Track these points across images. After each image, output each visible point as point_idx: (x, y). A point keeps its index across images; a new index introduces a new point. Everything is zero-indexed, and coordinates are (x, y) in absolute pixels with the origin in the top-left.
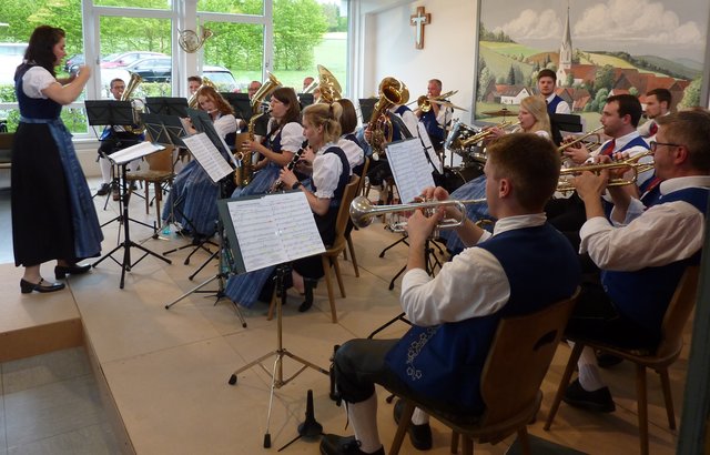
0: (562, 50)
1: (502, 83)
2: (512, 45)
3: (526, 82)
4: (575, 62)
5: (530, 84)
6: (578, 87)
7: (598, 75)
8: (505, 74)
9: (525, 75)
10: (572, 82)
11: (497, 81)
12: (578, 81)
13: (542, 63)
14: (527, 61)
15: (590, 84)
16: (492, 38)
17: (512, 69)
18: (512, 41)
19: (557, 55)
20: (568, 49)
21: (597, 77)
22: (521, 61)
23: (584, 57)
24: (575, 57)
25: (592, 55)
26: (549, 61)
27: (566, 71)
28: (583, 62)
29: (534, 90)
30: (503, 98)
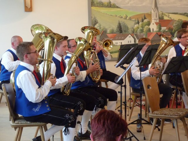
0: (153, 12)
1: (112, 32)
2: (119, 9)
3: (130, 31)
4: (161, 19)
5: (133, 32)
6: (164, 32)
7: (174, 25)
8: (115, 27)
9: (129, 26)
10: (160, 29)
11: (108, 31)
12: (163, 28)
13: (140, 20)
14: (130, 19)
15: (170, 29)
16: (102, 5)
17: (120, 24)
18: (117, 7)
19: (150, 15)
20: (156, 11)
21: (174, 26)
22: (126, 18)
23: (166, 16)
24: (160, 16)
25: (170, 15)
26: (145, 18)
27: (156, 23)
28: (166, 18)
29: (136, 35)
30: (114, 42)
